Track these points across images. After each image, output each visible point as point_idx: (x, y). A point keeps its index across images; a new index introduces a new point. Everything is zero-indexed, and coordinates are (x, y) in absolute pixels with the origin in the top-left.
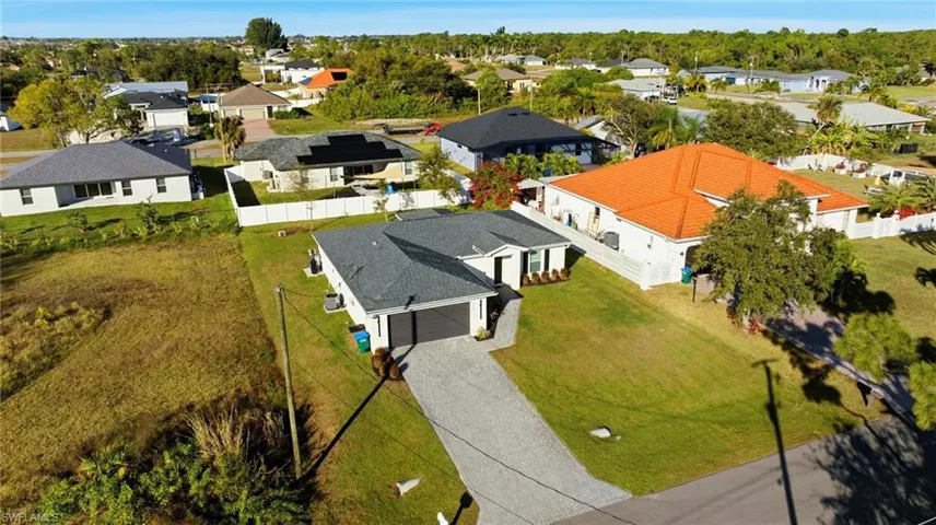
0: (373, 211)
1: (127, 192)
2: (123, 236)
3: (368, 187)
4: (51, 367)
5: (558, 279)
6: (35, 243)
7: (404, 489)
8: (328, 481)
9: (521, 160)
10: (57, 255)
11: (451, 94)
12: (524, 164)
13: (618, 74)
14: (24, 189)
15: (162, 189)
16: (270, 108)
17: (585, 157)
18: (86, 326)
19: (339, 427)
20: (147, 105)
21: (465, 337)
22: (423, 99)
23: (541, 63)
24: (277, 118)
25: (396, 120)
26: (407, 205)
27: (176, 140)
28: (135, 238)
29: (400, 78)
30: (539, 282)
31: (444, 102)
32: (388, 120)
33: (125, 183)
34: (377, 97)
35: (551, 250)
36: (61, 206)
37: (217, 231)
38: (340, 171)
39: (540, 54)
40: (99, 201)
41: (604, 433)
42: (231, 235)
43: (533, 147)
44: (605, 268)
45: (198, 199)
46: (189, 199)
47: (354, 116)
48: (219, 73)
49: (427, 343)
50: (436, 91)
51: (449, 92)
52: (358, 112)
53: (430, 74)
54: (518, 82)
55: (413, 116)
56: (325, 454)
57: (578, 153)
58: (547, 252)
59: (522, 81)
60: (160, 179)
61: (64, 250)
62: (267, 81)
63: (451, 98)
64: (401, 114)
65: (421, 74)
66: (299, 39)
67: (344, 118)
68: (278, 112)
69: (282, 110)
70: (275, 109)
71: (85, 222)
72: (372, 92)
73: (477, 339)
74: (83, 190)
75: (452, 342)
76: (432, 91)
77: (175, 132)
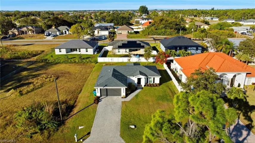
0: (127, 61)
1: (80, 51)
2: (73, 61)
3: (134, 55)
4: (40, 88)
5: (156, 86)
6: (56, 61)
7: (80, 128)
8: (68, 122)
9: (171, 52)
10: (59, 64)
11: (176, 30)
12: (171, 53)
13: (236, 25)
14: (60, 49)
15: (87, 51)
16: (128, 31)
17: (199, 51)
18: (52, 80)
19: (77, 111)
20: (100, 29)
21: (120, 97)
22: (169, 30)
23: (218, 20)
24: (130, 34)
25: (160, 36)
26: (139, 60)
27: (103, 38)
28: (75, 62)
29: (164, 24)
30: (151, 86)
31: (174, 32)
32: (157, 36)
33: (79, 49)
34: (156, 29)
35: (155, 78)
36: (67, 53)
37: (92, 62)
38: (128, 50)
39: (218, 17)
40: (75, 53)
41: (133, 127)
42: (94, 64)
43: (184, 47)
44: (174, 85)
45: (95, 54)
46: (93, 54)
47: (149, 34)
48: (123, 21)
49: (110, 97)
50: (172, 28)
51: (176, 29)
52: (150, 33)
53: (172, 23)
54: (203, 26)
55: (164, 35)
56: (71, 116)
57: (197, 50)
58: (154, 79)
59: (204, 26)
60: (87, 49)
61: (61, 63)
62: (136, 23)
63: (177, 30)
64: (161, 34)
65: (169, 24)
66: (155, 11)
67: (146, 35)
68: (130, 32)
69: (131, 32)
70: (129, 32)
71: (68, 57)
72: (155, 28)
73: (122, 98)
74: (72, 50)
75: (115, 97)
76: (171, 29)
77: (103, 36)
